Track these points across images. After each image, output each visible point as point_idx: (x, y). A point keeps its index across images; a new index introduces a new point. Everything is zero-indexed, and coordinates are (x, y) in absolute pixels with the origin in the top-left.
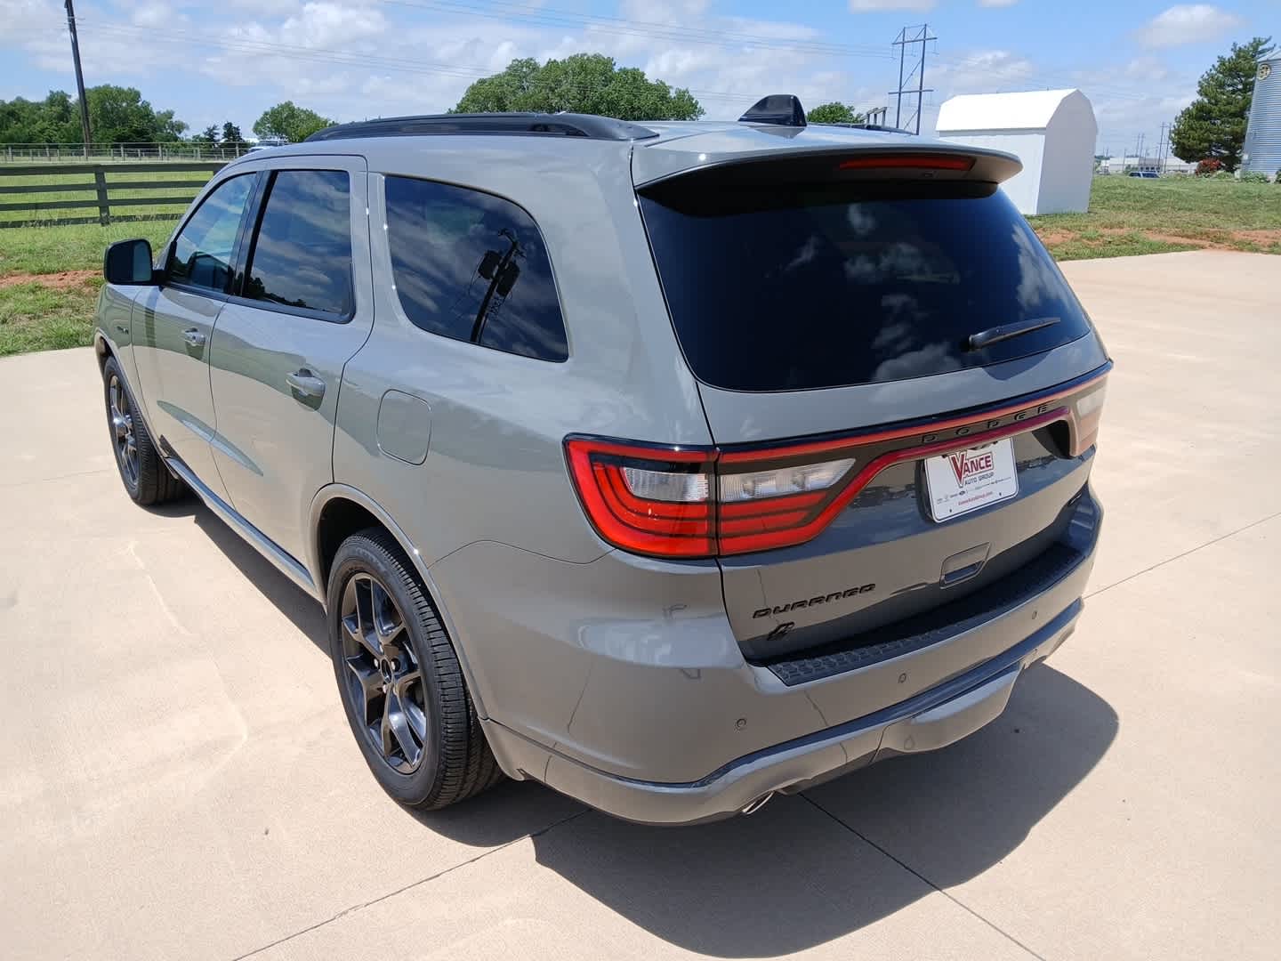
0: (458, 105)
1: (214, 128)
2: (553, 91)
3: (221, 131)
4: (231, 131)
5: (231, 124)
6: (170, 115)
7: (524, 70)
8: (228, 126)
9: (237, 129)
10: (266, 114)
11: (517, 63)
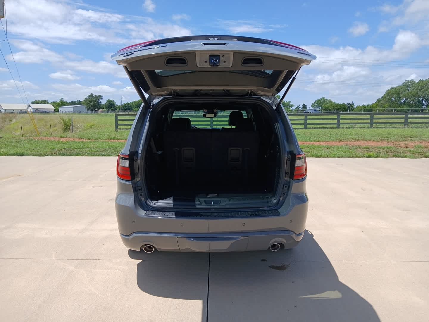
0: (382, 96)
1: (299, 106)
2: (420, 90)
3: (301, 107)
4: (304, 107)
5: (304, 104)
6: (290, 102)
7: (410, 83)
8: (304, 105)
9: (306, 106)
10: (316, 101)
11: (407, 81)
